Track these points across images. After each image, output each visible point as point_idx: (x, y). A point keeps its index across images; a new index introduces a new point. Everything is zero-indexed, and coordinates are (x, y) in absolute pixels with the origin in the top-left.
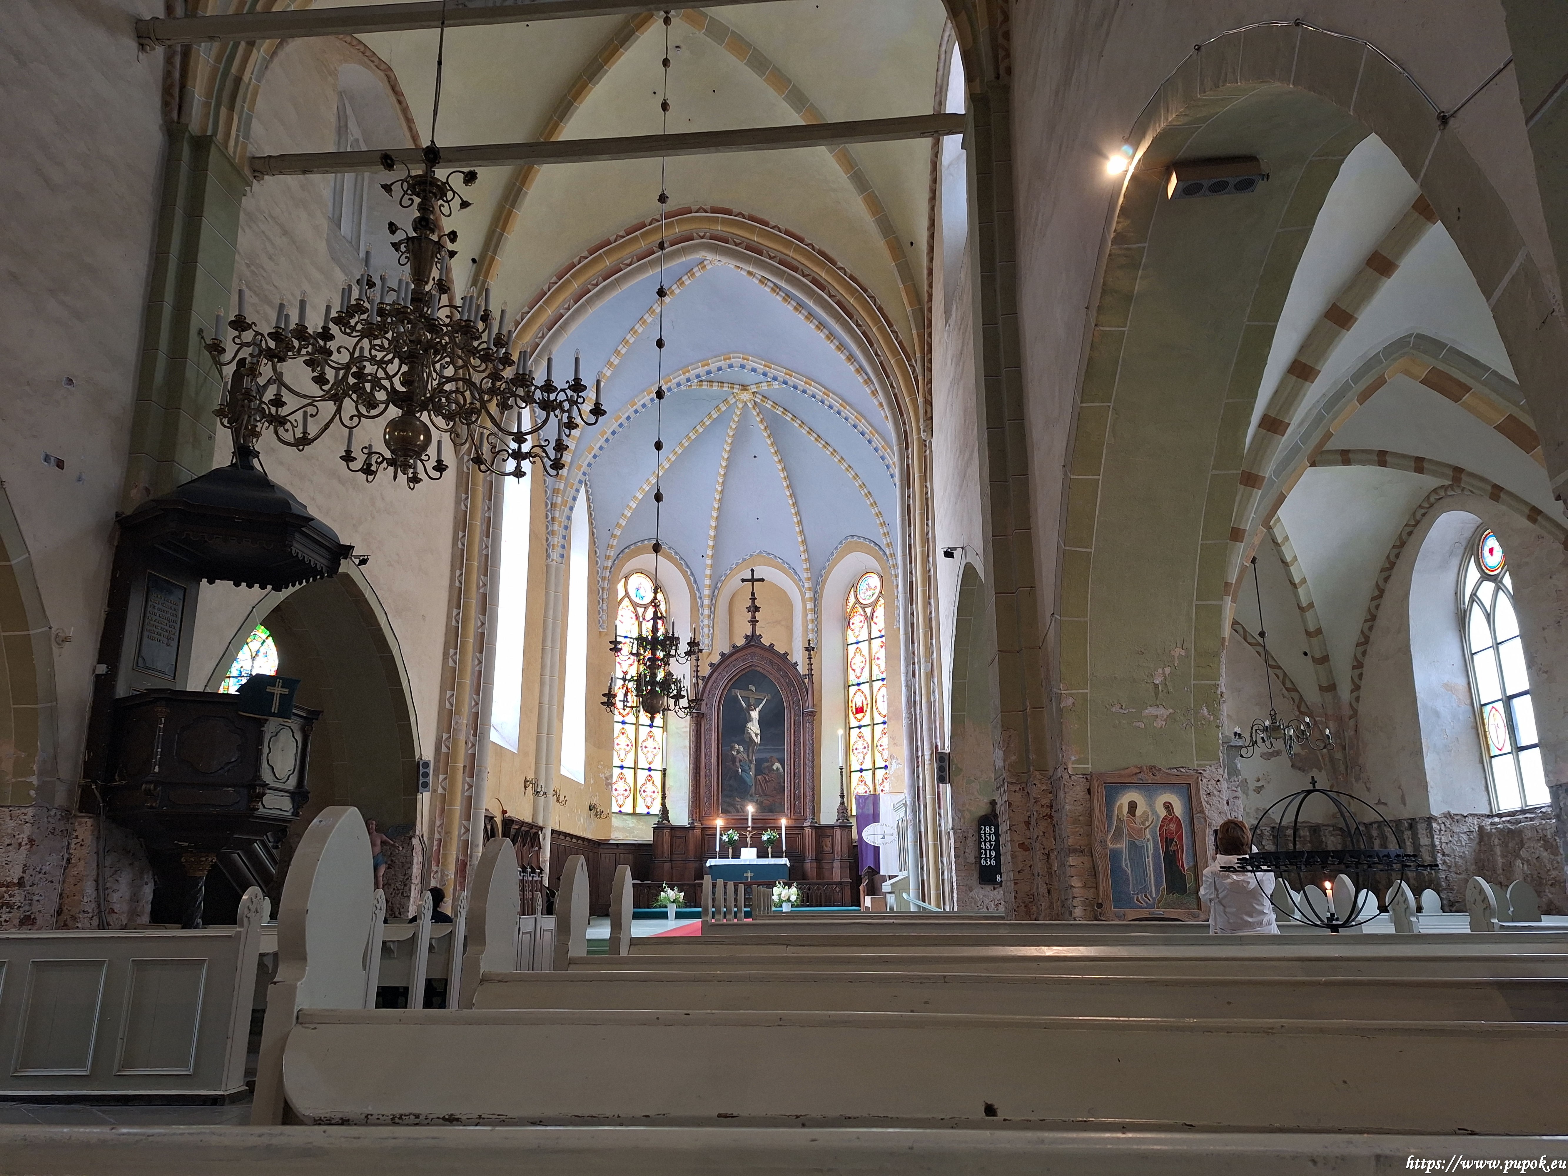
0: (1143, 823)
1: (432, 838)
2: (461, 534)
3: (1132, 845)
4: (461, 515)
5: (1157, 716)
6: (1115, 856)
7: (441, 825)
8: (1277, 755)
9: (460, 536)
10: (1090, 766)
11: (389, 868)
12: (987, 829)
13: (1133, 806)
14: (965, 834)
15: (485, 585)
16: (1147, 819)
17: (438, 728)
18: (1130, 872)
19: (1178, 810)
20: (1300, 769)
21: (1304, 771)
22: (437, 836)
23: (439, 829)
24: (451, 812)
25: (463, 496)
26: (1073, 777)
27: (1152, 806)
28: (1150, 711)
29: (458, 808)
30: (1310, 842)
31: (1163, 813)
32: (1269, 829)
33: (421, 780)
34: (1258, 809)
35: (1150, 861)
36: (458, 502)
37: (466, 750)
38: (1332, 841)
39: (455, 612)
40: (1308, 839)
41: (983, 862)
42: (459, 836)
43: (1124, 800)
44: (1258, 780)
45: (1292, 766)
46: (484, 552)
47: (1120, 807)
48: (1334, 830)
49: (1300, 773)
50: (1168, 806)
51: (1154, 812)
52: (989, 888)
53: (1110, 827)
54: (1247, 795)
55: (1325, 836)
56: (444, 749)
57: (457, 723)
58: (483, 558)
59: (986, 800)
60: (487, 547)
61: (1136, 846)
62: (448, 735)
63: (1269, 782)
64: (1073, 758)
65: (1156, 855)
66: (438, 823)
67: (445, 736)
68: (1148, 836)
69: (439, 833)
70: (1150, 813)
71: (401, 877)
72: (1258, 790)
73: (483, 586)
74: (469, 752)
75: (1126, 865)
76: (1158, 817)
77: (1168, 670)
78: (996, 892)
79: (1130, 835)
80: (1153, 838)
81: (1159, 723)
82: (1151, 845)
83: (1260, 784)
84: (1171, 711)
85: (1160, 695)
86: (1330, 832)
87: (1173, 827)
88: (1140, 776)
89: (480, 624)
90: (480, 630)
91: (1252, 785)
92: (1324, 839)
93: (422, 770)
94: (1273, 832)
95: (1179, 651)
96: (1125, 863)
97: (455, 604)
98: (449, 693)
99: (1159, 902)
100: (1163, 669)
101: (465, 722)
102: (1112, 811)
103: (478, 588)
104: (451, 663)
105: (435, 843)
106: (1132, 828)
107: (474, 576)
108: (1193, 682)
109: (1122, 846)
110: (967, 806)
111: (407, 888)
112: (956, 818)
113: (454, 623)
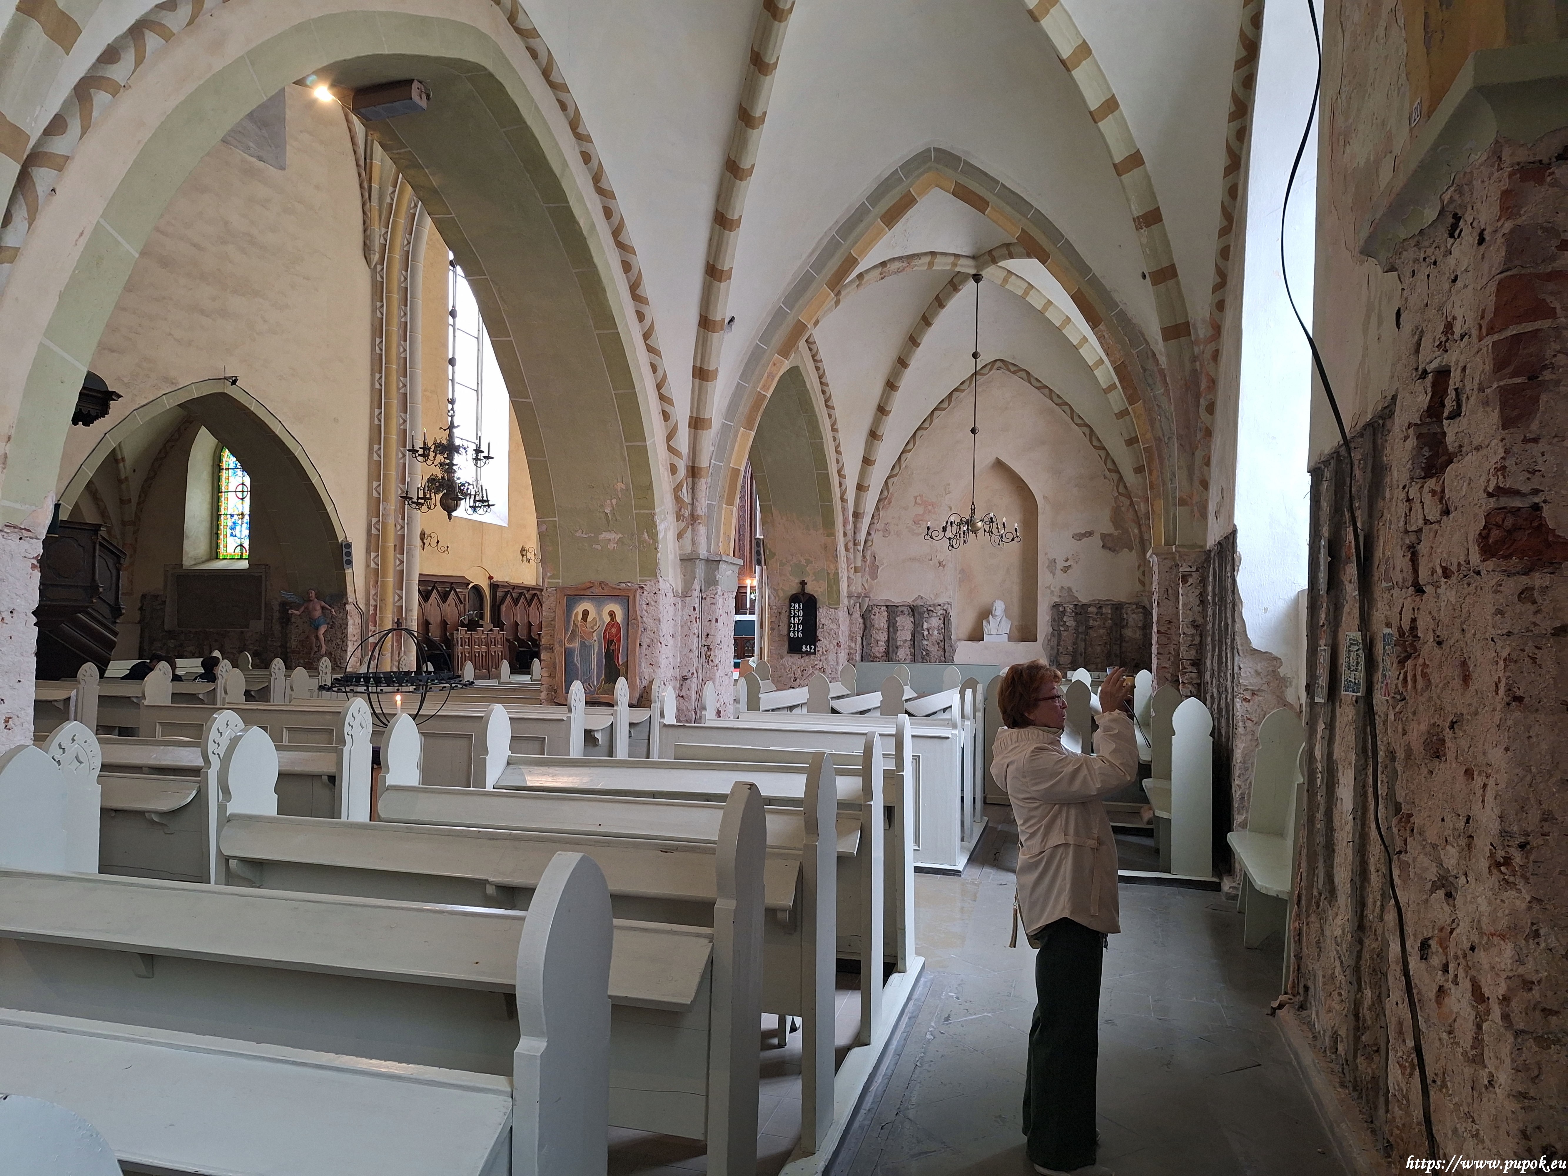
0: (592, 628)
1: (367, 604)
2: (378, 340)
3: (583, 645)
4: (377, 323)
5: (610, 540)
6: (569, 653)
7: (376, 594)
8: (1090, 536)
9: (377, 343)
10: (560, 581)
11: (331, 628)
12: (797, 606)
13: (586, 613)
14: (780, 610)
15: (405, 386)
16: (596, 625)
17: (368, 513)
18: (579, 665)
19: (619, 618)
20: (1110, 549)
21: (1113, 551)
22: (372, 602)
23: (375, 597)
24: (384, 583)
25: (379, 304)
26: (549, 590)
27: (599, 613)
28: (605, 535)
29: (391, 579)
30: (1111, 619)
31: (607, 619)
32: (1072, 606)
33: (345, 558)
34: (1062, 587)
35: (594, 657)
36: (374, 311)
37: (396, 531)
38: (1134, 619)
39: (377, 412)
40: (1110, 616)
41: (792, 635)
42: (394, 603)
43: (579, 609)
44: (1067, 560)
45: (1103, 547)
46: (402, 355)
47: (577, 614)
48: (1137, 608)
49: (1109, 554)
50: (612, 614)
51: (601, 619)
52: (796, 656)
53: (567, 630)
54: (1054, 574)
55: (1127, 614)
56: (374, 531)
57: (385, 509)
58: (402, 361)
59: (797, 581)
60: (405, 350)
61: (586, 646)
62: (377, 520)
63: (1077, 563)
64: (549, 574)
65: (599, 653)
66: (373, 592)
67: (374, 520)
68: (595, 638)
69: (375, 600)
70: (598, 620)
71: (340, 636)
72: (1066, 569)
73: (403, 387)
74: (399, 533)
75: (577, 660)
76: (604, 622)
77: (614, 501)
78: (802, 660)
79: (582, 637)
80: (599, 639)
81: (612, 546)
82: (596, 644)
83: (1067, 564)
84: (621, 535)
85: (611, 522)
86: (1133, 610)
87: (614, 630)
88: (592, 590)
89: (402, 421)
90: (402, 427)
91: (1060, 564)
92: (1125, 616)
93: (345, 550)
94: (1076, 609)
95: (620, 486)
96: (577, 659)
97: (376, 404)
98: (375, 484)
99: (599, 689)
100: (611, 500)
101: (393, 508)
102: (571, 618)
103: (399, 389)
104: (376, 457)
105: (371, 608)
106: (585, 632)
107: (394, 377)
108: (634, 512)
109: (576, 645)
110: (781, 586)
111: (345, 644)
112: (772, 596)
113: (376, 421)
